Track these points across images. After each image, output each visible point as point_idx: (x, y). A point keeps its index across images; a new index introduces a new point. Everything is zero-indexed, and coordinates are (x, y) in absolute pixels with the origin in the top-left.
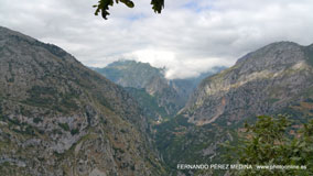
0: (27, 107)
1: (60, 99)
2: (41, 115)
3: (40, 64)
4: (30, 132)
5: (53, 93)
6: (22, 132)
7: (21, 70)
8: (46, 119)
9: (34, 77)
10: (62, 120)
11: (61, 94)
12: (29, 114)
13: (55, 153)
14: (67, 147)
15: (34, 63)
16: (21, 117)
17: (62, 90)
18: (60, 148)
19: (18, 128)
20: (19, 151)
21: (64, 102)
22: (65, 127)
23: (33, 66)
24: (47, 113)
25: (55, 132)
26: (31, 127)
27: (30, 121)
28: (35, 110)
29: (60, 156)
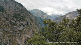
0: (14, 18)
1: (21, 18)
2: (17, 21)
3: (17, 8)
4: (14, 24)
5: (20, 16)
6: (12, 24)
7: (12, 9)
8: (18, 22)
9: (15, 11)
10: (21, 23)
11: (22, 16)
12: (14, 20)
13: (19, 30)
14: (22, 29)
15: (15, 7)
16: (12, 20)
17: (22, 15)
18: (20, 29)
19: (11, 23)
20: (11, 29)
21: (22, 18)
22: (22, 24)
23: (15, 8)
24: (18, 20)
25: (19, 25)
26: (14, 23)
27: (14, 22)
28: (15, 19)
29: (20, 31)
